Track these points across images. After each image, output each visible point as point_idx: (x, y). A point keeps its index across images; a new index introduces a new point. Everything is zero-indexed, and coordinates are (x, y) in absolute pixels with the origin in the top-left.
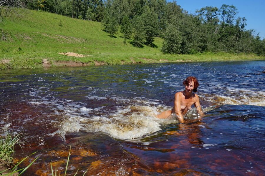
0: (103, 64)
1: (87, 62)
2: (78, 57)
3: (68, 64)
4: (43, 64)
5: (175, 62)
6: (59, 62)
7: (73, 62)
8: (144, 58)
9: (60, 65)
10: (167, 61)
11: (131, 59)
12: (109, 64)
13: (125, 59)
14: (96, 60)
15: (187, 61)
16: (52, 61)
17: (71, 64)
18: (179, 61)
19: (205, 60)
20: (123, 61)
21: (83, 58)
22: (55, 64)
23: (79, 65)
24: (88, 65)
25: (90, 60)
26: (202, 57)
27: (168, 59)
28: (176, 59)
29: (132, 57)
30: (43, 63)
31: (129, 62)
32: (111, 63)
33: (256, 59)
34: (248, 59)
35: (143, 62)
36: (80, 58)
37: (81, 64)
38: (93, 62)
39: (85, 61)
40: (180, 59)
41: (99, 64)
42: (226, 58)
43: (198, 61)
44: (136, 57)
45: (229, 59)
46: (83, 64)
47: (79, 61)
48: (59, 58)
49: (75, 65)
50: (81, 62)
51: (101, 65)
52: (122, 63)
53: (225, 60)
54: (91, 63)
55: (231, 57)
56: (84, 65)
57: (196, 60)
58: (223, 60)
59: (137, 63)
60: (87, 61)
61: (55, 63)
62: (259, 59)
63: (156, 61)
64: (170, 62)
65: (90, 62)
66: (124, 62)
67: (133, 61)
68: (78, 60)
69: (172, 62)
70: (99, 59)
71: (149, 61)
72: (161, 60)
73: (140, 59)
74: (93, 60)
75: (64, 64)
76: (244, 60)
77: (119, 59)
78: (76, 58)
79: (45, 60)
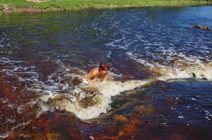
0: (60, 9)
1: (45, 8)
2: (36, 2)
3: (28, 10)
4: (4, 10)
5: (123, 7)
6: (19, 7)
7: (32, 8)
8: (96, 3)
9: (20, 11)
10: (116, 6)
11: (85, 4)
12: (65, 10)
13: (79, 5)
14: (53, 6)
15: (134, 5)
16: (12, 7)
17: (30, 9)
18: (127, 6)
19: (149, 5)
20: (78, 6)
21: (41, 3)
22: (15, 10)
23: (38, 11)
24: (46, 10)
25: (47, 6)
26: (147, 2)
27: (117, 4)
28: (125, 4)
29: (86, 2)
30: (4, 8)
31: (83, 7)
32: (67, 9)
33: (192, 3)
34: (185, 4)
35: (95, 7)
36: (38, 3)
37: (40, 10)
38: (50, 8)
39: (43, 7)
40: (127, 4)
41: (56, 10)
42: (167, 2)
43: (143, 6)
44: (89, 2)
45: (170, 3)
46: (42, 9)
47: (38, 7)
48: (19, 3)
49: (35, 10)
50: (40, 8)
51: (58, 11)
52: (77, 8)
53: (166, 5)
54: (49, 9)
55: (171, 2)
56: (42, 11)
57: (142, 5)
58: (164, 5)
59: (91, 8)
60: (45, 6)
61: (16, 8)
62: (194, 3)
63: (106, 6)
64: (119, 6)
65: (48, 7)
66: (79, 8)
67: (86, 6)
68: (37, 5)
69: (121, 6)
70: (56, 5)
71: (101, 6)
72: (111, 5)
73: (93, 4)
74: (50, 6)
75: (24, 10)
76: (182, 4)
77: (74, 4)
78: (34, 4)
79: (5, 6)
